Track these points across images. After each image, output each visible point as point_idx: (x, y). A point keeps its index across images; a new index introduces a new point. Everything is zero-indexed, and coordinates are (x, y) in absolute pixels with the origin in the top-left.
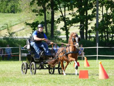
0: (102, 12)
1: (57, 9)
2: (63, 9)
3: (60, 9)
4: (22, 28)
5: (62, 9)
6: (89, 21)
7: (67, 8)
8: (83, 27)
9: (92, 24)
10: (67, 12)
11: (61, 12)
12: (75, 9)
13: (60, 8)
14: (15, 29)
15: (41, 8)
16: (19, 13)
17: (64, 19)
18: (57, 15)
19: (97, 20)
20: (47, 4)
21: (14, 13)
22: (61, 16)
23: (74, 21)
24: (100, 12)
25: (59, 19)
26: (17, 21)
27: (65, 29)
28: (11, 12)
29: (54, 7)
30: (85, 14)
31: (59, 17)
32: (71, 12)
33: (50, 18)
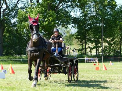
1: (87, 44)
2: (89, 44)
6: (99, 48)
7: (91, 43)
8: (97, 50)
9: (100, 49)
10: (91, 45)
12: (94, 44)
16: (73, 45)
17: (90, 47)
18: (87, 46)
19: (102, 48)
20: (83, 42)
21: (71, 45)
23: (94, 48)
24: (103, 45)
25: (88, 48)
27: (90, 51)
29: (86, 43)
30: (98, 46)
32: (92, 45)
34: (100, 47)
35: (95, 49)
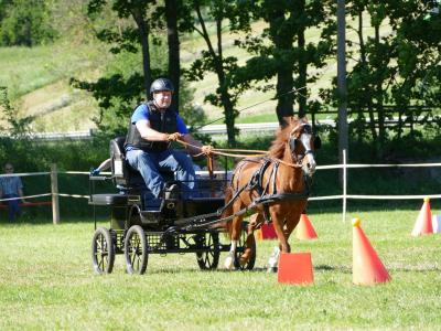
0: (360, 33)
1: (188, 27)
2: (211, 27)
3: (200, 27)
4: (59, 102)
5: (207, 25)
6: (311, 70)
7: (226, 22)
8: (290, 92)
9: (322, 78)
11: (206, 36)
12: (259, 27)
13: (202, 21)
14: (33, 105)
15: (130, 23)
16: (46, 43)
17: (214, 61)
18: (192, 50)
19: (342, 64)
20: (152, 9)
21: (29, 44)
22: (206, 54)
23: (256, 70)
24: (351, 35)
25: (197, 64)
26: (41, 76)
27: (224, 100)
28: (18, 43)
29: (178, 18)
30: (295, 44)
31: (200, 57)
32: (241, 36)
33: (166, 60)
34: (316, 56)
35: (274, 81)
